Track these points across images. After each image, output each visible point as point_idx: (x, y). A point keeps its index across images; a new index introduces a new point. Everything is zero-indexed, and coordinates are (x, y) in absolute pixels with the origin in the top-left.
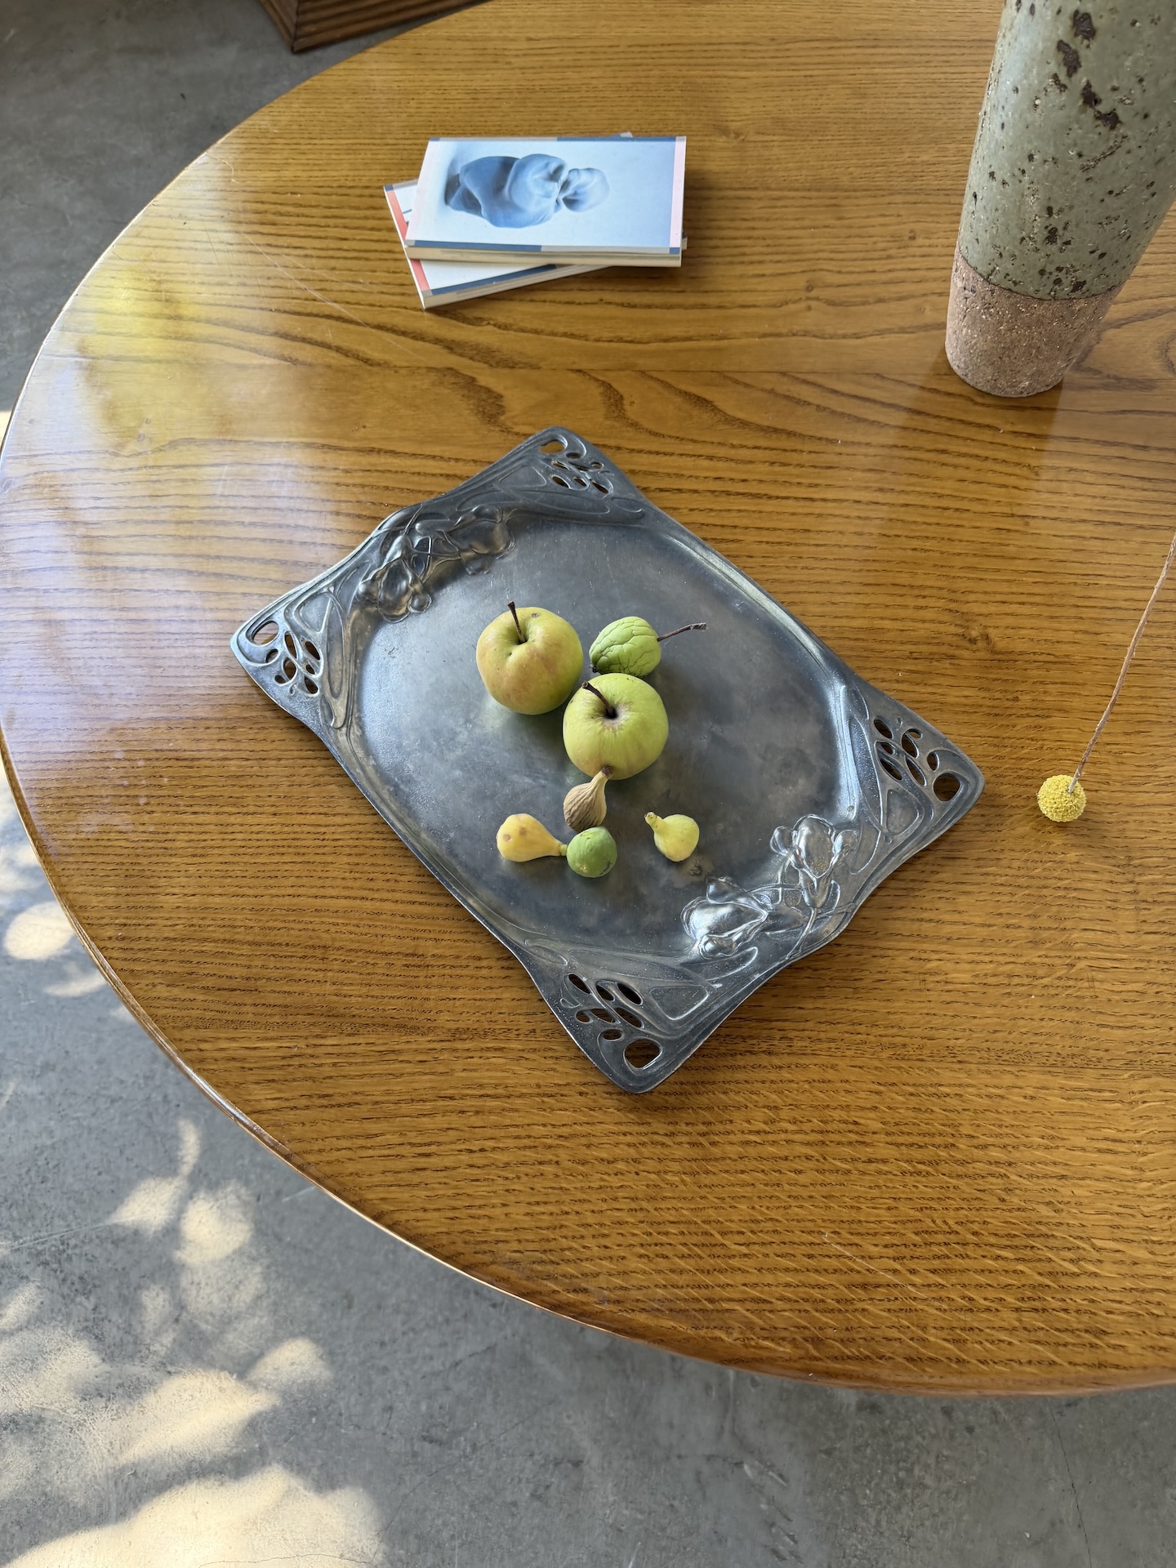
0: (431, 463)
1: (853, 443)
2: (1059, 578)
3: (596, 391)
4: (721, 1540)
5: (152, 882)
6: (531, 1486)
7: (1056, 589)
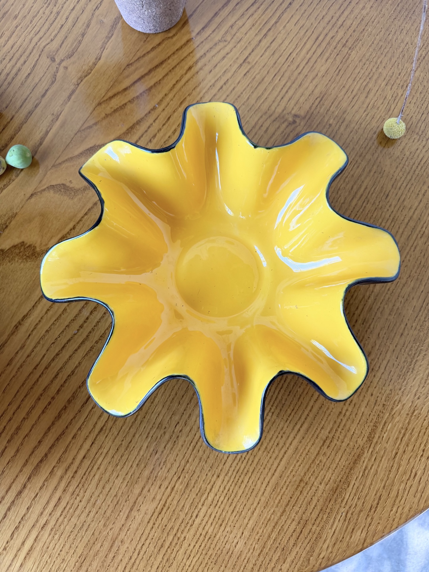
2: (283, 70)
5: (225, 552)
7: (287, 75)
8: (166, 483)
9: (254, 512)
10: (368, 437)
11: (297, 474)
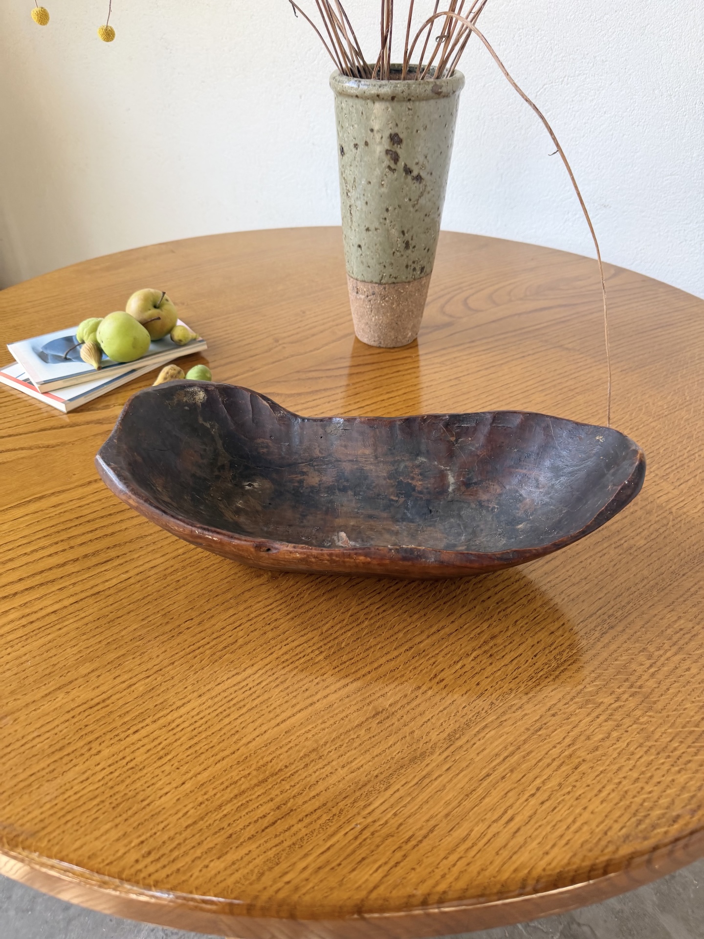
8: (126, 677)
9: (219, 761)
10: (449, 735)
11: (313, 739)
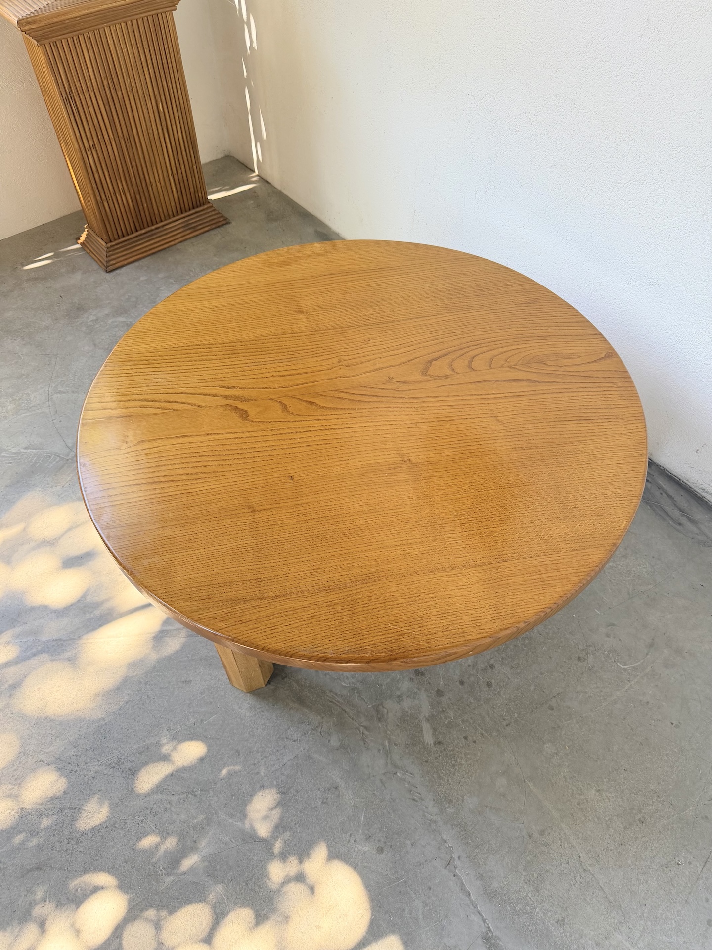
0: (229, 435)
1: (361, 409)
3: (278, 405)
4: (394, 800)
6: (321, 800)
